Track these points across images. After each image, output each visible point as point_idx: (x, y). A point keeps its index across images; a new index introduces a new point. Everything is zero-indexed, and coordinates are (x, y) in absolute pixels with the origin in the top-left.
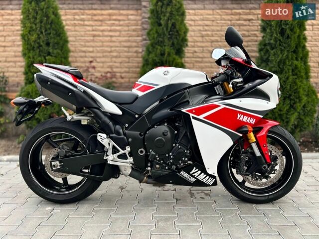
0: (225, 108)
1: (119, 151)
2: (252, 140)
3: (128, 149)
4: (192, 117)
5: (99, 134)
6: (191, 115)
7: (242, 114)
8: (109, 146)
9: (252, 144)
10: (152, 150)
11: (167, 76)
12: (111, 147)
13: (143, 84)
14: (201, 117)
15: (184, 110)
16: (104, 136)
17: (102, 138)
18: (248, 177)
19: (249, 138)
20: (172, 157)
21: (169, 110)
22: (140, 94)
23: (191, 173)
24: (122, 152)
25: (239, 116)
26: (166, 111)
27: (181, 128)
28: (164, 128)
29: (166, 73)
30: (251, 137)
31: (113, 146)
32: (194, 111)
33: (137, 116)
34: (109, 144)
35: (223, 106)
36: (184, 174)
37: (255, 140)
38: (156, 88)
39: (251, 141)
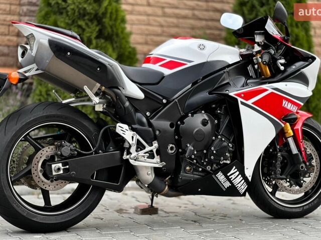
0: (272, 93)
1: (144, 147)
2: (290, 133)
3: (155, 145)
4: (241, 102)
5: (119, 124)
6: (240, 100)
7: (287, 101)
8: (133, 140)
9: (288, 139)
10: (190, 144)
11: (204, 51)
12: (135, 142)
13: (168, 60)
14: (250, 102)
15: (232, 94)
16: (125, 127)
17: (123, 130)
18: (282, 182)
19: (286, 131)
20: (215, 152)
21: (207, 94)
22: (167, 72)
23: (228, 175)
24: (148, 148)
25: (284, 103)
26: (204, 95)
27: (222, 116)
28: (201, 116)
29: (202, 47)
30: (288, 130)
31: (138, 140)
32: (242, 95)
33: (164, 101)
34: (133, 137)
35: (270, 91)
36: (220, 176)
37: (292, 134)
38: (189, 65)
39: (287, 135)
